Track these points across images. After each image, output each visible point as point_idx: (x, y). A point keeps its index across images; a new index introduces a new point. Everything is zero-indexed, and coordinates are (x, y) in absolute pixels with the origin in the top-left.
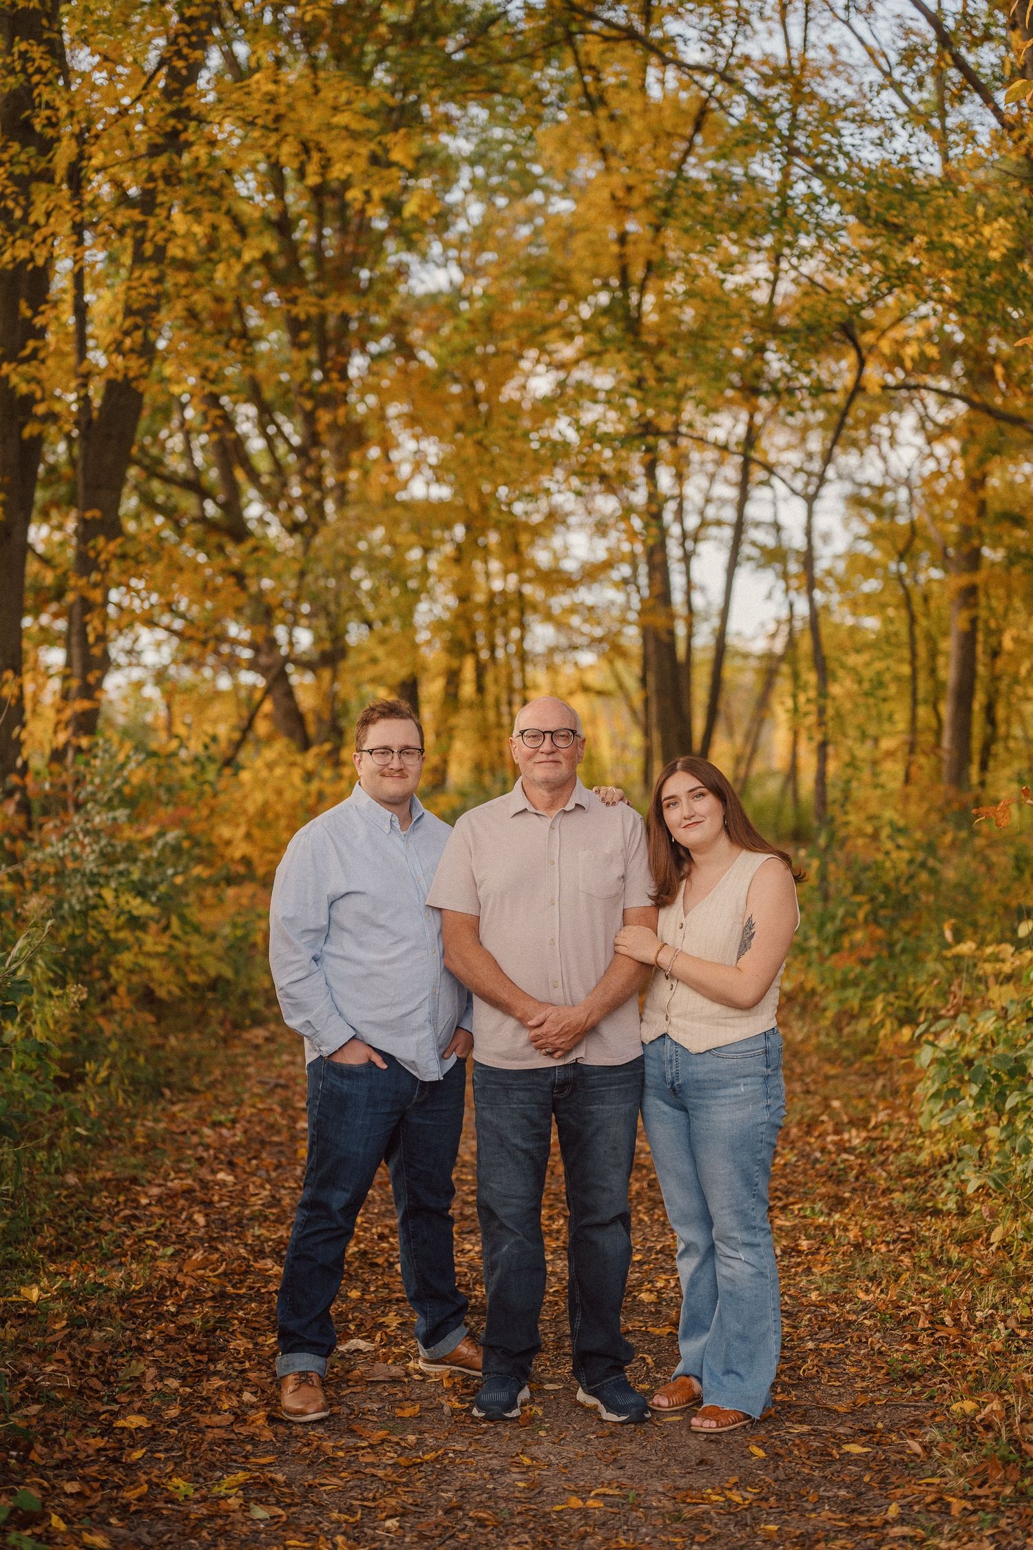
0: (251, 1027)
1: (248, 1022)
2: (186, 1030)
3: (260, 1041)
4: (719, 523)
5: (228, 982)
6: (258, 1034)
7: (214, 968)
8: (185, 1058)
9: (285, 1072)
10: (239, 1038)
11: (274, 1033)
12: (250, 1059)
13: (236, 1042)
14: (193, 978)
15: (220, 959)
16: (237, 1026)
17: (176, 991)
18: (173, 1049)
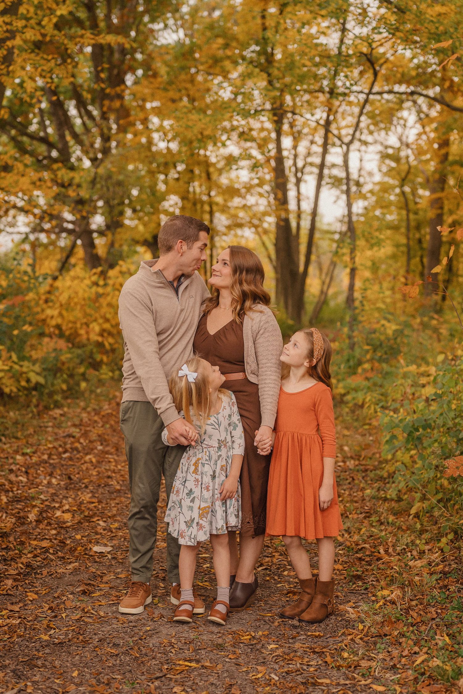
0: (53, 409)
1: (52, 406)
2: (19, 410)
3: (57, 416)
4: (311, 164)
5: (41, 385)
6: (57, 412)
7: (35, 378)
8: (16, 423)
9: (67, 430)
10: (47, 414)
11: (65, 413)
12: (50, 424)
13: (45, 416)
14: (23, 383)
15: (38, 374)
16: (47, 408)
17: (15, 390)
18: (11, 418)
